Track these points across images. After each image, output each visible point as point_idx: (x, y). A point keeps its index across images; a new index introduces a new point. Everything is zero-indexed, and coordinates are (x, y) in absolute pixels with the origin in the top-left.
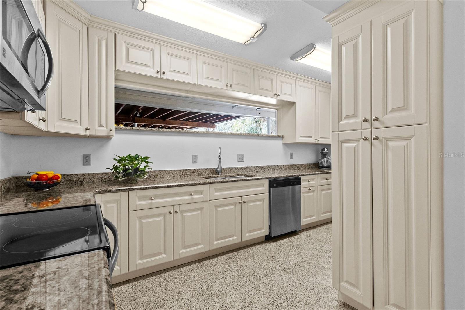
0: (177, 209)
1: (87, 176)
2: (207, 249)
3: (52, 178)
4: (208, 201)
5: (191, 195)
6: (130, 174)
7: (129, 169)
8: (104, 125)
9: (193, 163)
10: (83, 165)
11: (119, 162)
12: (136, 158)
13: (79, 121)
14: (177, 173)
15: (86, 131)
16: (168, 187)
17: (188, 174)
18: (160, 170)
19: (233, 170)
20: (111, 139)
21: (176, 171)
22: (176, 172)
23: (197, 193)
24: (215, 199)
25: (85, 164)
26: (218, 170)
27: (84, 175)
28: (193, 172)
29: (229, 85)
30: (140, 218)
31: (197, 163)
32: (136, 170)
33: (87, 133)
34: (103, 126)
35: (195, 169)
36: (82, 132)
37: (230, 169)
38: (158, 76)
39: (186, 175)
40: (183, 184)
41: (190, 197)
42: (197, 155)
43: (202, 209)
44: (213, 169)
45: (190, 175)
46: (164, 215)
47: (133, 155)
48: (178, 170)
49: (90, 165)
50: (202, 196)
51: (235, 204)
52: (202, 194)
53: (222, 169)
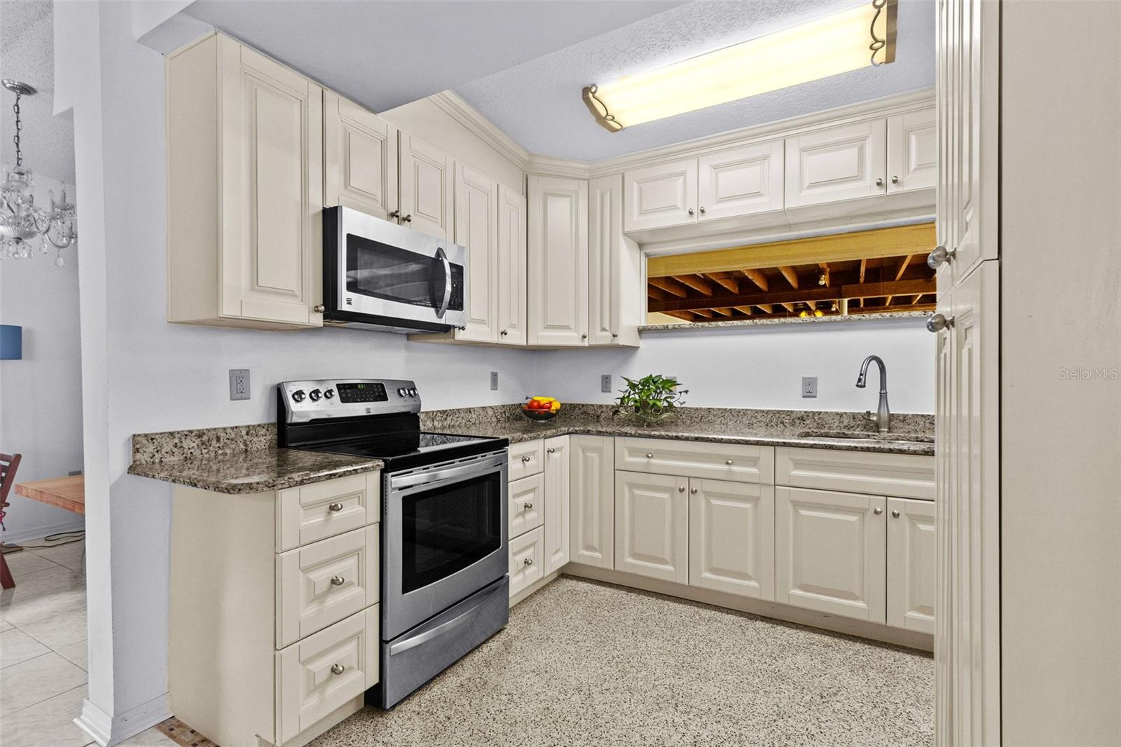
0: (695, 485)
1: (604, 409)
4: (771, 485)
5: (727, 463)
8: (608, 328)
9: (804, 397)
10: (603, 391)
13: (572, 327)
14: (759, 417)
15: (583, 341)
17: (787, 421)
18: (720, 407)
20: (637, 350)
21: (757, 412)
22: (756, 414)
23: (742, 461)
24: (792, 484)
25: (604, 389)
26: (874, 417)
27: (601, 406)
28: (802, 419)
29: (888, 180)
30: (632, 486)
31: (815, 397)
33: (586, 343)
34: (606, 330)
35: (806, 412)
36: (577, 342)
39: (782, 423)
40: (708, 436)
42: (816, 378)
46: (670, 491)
48: (760, 411)
49: (610, 392)
50: (755, 470)
51: (862, 512)
52: (755, 466)
53: (891, 417)
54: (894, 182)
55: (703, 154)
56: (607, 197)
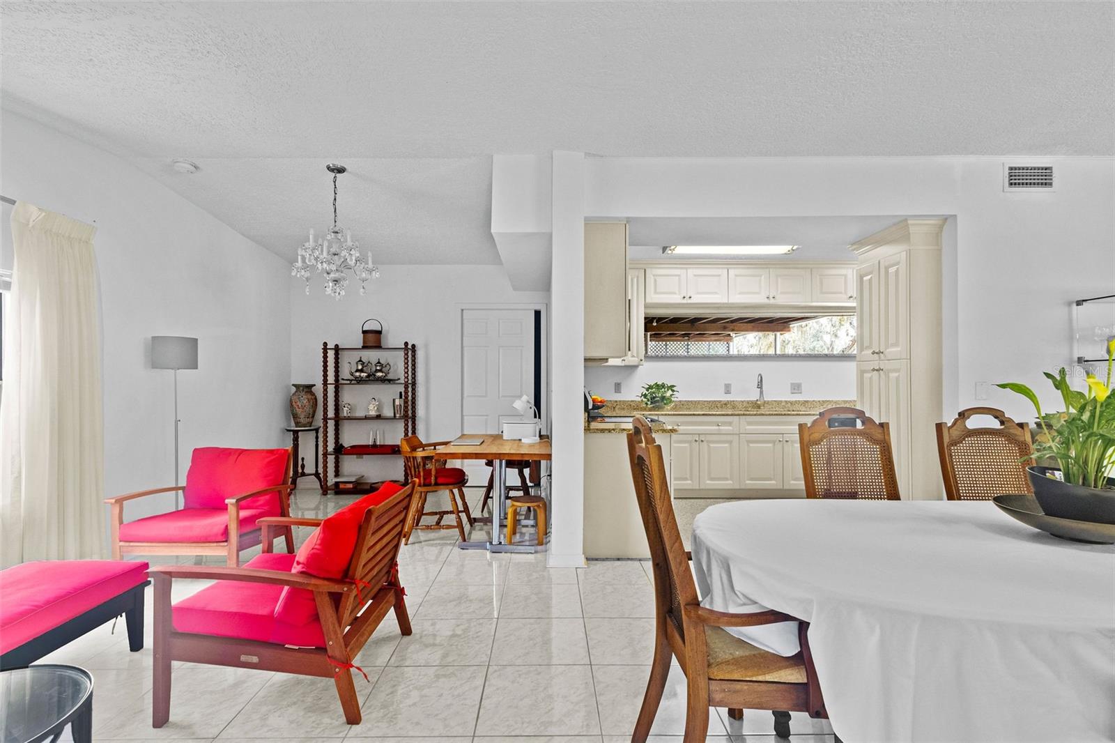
0: (702, 438)
1: (618, 403)
2: (737, 487)
3: (601, 402)
4: (736, 434)
5: (718, 425)
6: (657, 401)
7: (656, 397)
8: (635, 355)
9: (725, 393)
10: (616, 392)
11: (647, 390)
12: (663, 386)
14: (706, 404)
16: (694, 415)
17: (719, 406)
19: (783, 404)
21: (705, 401)
22: (704, 403)
23: (725, 424)
24: (747, 433)
26: (759, 402)
27: (616, 401)
28: (726, 404)
29: (771, 297)
31: (730, 393)
32: (663, 398)
35: (727, 401)
37: (779, 403)
38: (685, 301)
40: (709, 414)
41: (717, 428)
42: (730, 383)
43: (730, 442)
44: (752, 402)
45: (722, 407)
46: (690, 442)
47: (660, 383)
49: (621, 393)
50: (730, 428)
51: (774, 442)
52: (730, 426)
53: (765, 402)
54: (774, 298)
55: (690, 268)
56: (635, 280)
